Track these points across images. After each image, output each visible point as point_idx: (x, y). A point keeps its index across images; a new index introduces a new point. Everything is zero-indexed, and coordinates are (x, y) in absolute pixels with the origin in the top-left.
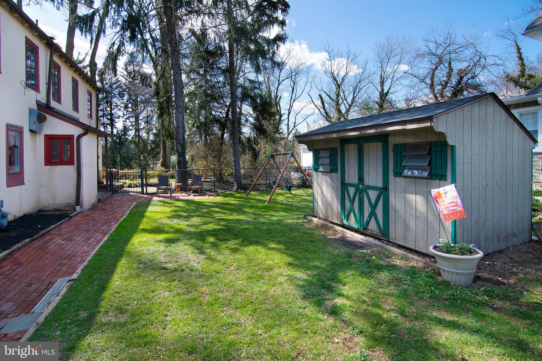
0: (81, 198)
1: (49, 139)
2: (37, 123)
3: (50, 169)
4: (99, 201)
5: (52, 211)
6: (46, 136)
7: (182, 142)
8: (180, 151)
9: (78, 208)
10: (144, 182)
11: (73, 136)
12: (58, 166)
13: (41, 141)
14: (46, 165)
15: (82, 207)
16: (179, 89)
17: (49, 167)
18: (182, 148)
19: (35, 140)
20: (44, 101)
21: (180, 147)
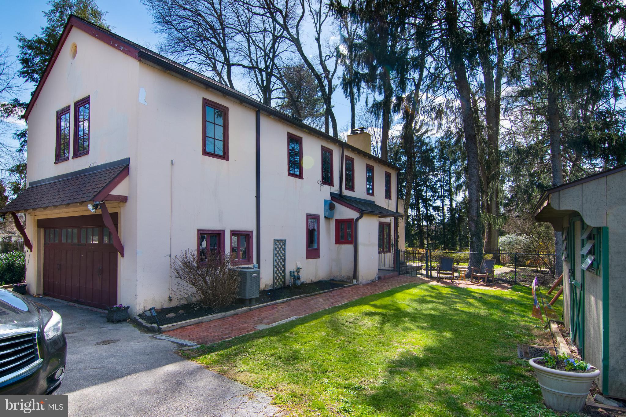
0: (357, 273)
1: (339, 223)
2: (329, 211)
3: (338, 247)
4: (380, 278)
5: (339, 281)
6: (336, 220)
7: (475, 218)
8: (473, 229)
9: (355, 281)
10: (429, 264)
11: (353, 219)
12: (343, 245)
13: (333, 224)
14: (336, 244)
15: (357, 281)
16: (472, 154)
17: (338, 245)
18: (476, 226)
19: (329, 224)
20: (337, 192)
21: (473, 225)
